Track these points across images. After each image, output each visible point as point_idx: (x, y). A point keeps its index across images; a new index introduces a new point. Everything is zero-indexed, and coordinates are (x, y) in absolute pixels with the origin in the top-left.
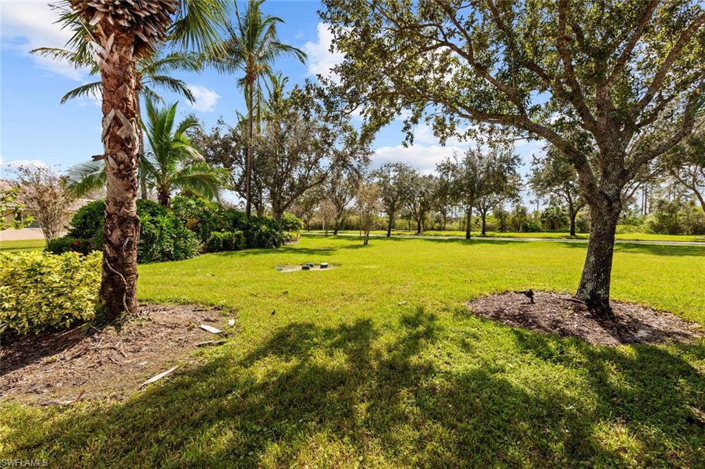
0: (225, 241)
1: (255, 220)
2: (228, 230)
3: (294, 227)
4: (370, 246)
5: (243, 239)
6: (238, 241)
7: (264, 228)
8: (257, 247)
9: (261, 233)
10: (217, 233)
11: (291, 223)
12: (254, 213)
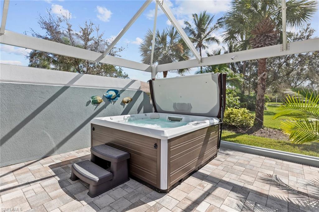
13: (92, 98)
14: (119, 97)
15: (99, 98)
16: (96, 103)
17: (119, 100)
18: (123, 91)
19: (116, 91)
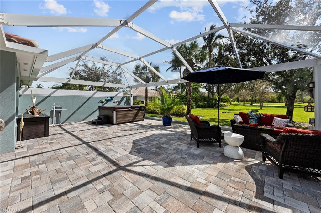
0: (201, 105)
1: (211, 99)
2: (202, 102)
3: (227, 101)
4: (263, 109)
5: (207, 105)
6: (205, 105)
7: (214, 102)
8: (211, 108)
9: (213, 103)
10: (200, 103)
11: (225, 99)
12: (211, 97)
13: (100, 100)
14: (112, 100)
15: (103, 101)
16: (102, 102)
17: (112, 101)
18: (114, 97)
19: (111, 98)
